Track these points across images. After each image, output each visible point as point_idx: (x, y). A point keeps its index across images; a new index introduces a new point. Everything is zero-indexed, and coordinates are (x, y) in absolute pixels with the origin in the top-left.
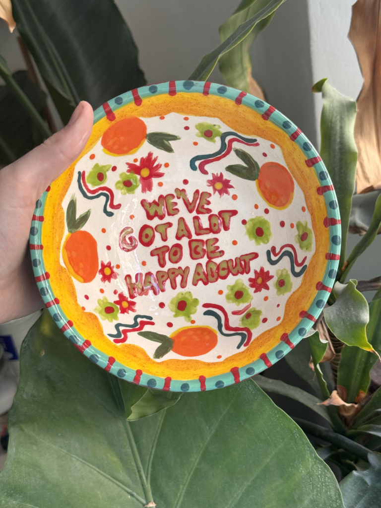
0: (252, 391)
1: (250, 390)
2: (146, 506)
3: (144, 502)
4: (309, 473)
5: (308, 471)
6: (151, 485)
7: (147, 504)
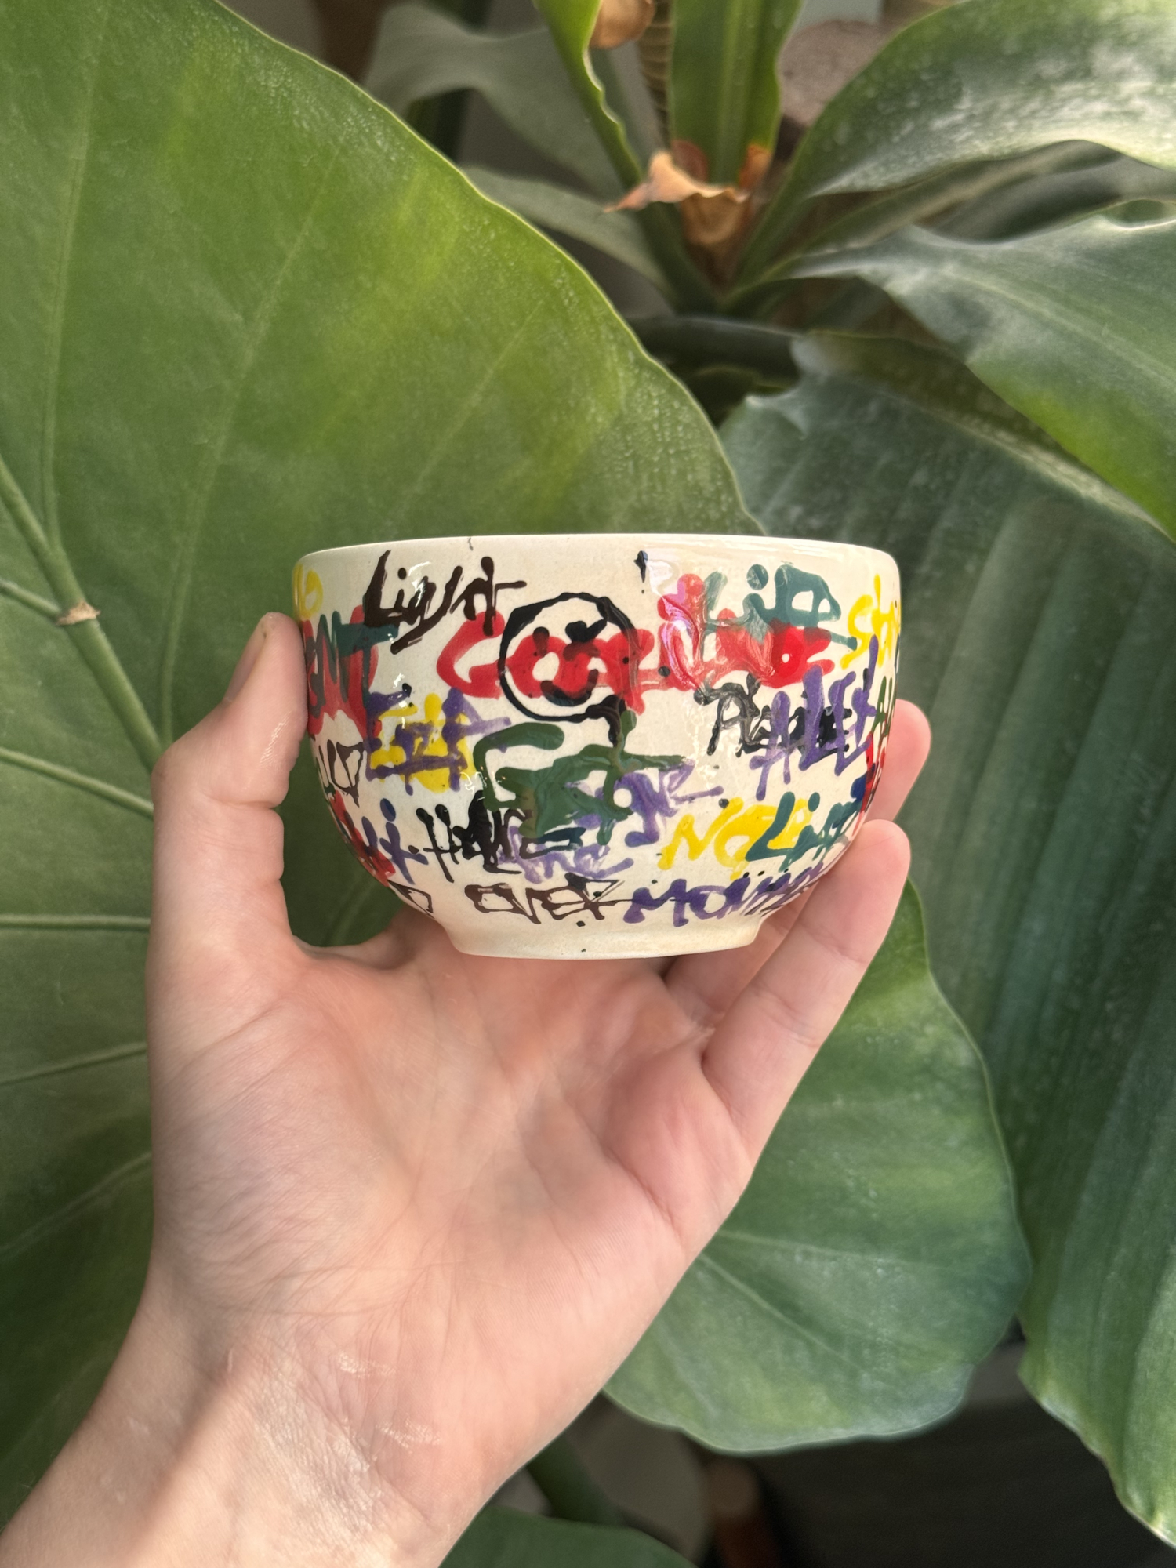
0: (388, 155)
1: (379, 150)
2: (62, 620)
3: (52, 607)
4: (620, 418)
5: (616, 413)
6: (68, 547)
7: (65, 611)
